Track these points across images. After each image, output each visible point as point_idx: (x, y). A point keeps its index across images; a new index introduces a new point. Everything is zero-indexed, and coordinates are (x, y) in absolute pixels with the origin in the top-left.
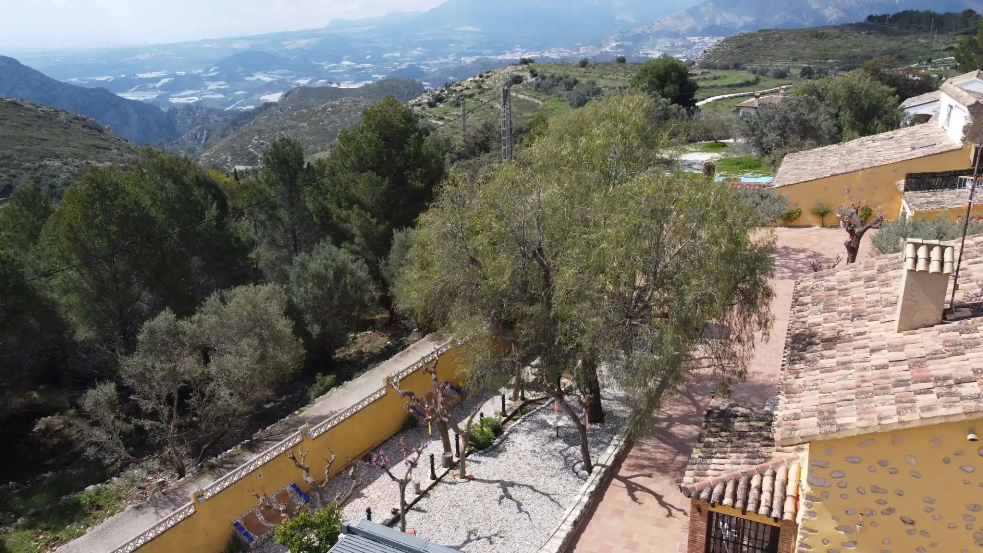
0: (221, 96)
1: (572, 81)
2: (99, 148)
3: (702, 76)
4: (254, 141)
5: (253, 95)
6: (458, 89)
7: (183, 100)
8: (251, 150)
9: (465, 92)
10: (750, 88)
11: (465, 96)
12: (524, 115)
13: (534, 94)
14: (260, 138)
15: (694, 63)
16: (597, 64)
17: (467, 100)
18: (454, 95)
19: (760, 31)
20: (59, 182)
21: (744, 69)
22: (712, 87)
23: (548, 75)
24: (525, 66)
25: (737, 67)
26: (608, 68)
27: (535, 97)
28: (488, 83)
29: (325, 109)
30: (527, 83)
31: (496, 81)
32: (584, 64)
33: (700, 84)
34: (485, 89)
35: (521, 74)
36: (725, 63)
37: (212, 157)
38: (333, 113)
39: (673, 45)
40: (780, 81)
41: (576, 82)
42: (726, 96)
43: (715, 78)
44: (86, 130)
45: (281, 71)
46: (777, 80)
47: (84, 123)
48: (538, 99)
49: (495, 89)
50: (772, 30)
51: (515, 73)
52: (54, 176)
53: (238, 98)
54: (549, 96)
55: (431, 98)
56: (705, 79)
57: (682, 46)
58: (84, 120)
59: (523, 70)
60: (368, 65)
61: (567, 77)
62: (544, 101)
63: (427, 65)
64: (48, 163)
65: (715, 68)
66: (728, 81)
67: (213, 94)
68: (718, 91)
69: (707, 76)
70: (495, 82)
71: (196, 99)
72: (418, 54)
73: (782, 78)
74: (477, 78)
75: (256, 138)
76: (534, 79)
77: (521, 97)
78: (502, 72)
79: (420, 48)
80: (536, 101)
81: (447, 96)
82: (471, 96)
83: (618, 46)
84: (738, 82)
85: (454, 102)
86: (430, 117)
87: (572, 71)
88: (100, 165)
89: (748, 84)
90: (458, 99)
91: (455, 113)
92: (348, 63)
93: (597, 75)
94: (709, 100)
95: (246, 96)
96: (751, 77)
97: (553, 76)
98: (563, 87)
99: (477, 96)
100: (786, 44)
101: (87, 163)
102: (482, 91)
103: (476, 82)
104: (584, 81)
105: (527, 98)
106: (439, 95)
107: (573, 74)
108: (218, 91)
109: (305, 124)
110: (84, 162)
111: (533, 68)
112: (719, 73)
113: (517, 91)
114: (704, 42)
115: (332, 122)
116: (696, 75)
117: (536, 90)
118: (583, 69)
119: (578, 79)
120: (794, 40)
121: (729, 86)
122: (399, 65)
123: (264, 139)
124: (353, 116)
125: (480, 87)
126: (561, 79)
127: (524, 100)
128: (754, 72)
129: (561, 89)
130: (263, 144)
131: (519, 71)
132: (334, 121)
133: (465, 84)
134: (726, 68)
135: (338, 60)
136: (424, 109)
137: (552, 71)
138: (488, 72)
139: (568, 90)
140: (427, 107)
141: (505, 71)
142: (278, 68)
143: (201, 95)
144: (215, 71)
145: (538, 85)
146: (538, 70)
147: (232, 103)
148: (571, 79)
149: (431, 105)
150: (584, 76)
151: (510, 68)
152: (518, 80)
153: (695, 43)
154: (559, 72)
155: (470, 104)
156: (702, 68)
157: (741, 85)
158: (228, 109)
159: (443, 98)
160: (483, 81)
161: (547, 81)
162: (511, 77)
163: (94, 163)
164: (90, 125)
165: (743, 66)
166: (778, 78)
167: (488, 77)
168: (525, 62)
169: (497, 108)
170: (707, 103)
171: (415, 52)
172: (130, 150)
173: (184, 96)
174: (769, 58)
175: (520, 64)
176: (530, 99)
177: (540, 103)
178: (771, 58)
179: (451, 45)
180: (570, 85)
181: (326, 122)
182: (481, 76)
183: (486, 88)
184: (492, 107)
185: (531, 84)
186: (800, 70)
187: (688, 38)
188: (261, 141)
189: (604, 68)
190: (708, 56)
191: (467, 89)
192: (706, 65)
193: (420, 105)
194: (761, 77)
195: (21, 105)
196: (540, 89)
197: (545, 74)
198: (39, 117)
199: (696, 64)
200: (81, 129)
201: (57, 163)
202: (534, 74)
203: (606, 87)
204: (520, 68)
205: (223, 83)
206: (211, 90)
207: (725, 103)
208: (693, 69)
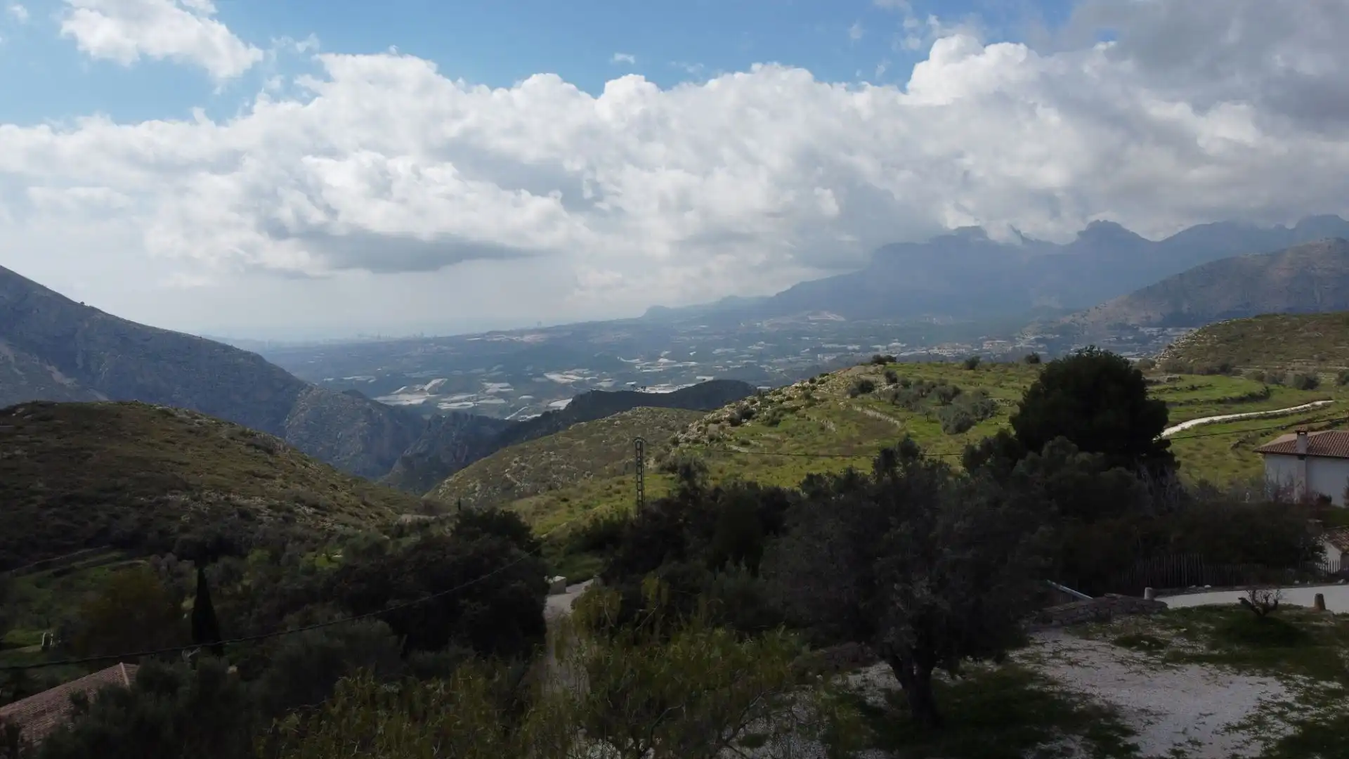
0: (502, 401)
1: (950, 391)
2: (256, 476)
3: (1170, 385)
4: (513, 464)
5: (541, 401)
6: (776, 398)
7: (455, 406)
8: (508, 476)
9: (786, 404)
10: (1258, 406)
11: (786, 410)
12: (865, 444)
13: (890, 409)
14: (522, 460)
15: (1153, 364)
16: (994, 366)
17: (788, 416)
18: (769, 408)
19: (1257, 317)
20: (176, 527)
21: (1238, 373)
22: (1190, 402)
23: (913, 380)
24: (880, 367)
25: (1225, 370)
26: (1011, 371)
27: (890, 415)
28: (822, 390)
29: (612, 422)
30: (881, 393)
31: (835, 389)
32: (972, 364)
33: (1168, 398)
34: (816, 400)
35: (872, 378)
36: (1208, 364)
37: (456, 484)
38: (623, 427)
39: (1119, 339)
40: (1309, 394)
41: (957, 392)
42: (1216, 418)
43: (1193, 388)
44: (251, 450)
45: (580, 371)
46: (1301, 392)
47: (250, 440)
48: (895, 417)
49: (830, 401)
50: (1275, 315)
51: (863, 377)
52: (171, 518)
53: (523, 403)
54: (911, 414)
55: (735, 412)
56: (1175, 389)
57: (1134, 340)
58: (253, 435)
59: (876, 372)
60: (693, 363)
61: (943, 384)
62: (903, 421)
63: (770, 364)
64: (170, 497)
65: (1190, 372)
66: (1218, 394)
67: (492, 399)
68: (1198, 409)
69: (1178, 385)
70: (831, 391)
71: (471, 404)
72: (760, 350)
73: (1312, 388)
74: (807, 383)
75: (517, 459)
76: (891, 387)
77: (870, 413)
78: (844, 375)
79: (762, 343)
80: (891, 420)
81: (759, 410)
82: (793, 410)
83: (1038, 341)
84: (1235, 394)
85: (768, 418)
86: (730, 440)
87: (952, 375)
88: (246, 502)
89: (1252, 398)
90: (774, 414)
91: (767, 435)
92: (666, 360)
93: (991, 382)
94: (1187, 425)
95: (532, 402)
96: (1257, 388)
97: (920, 382)
98: (936, 400)
99: (802, 411)
100: (1303, 335)
101: (227, 499)
102: (811, 403)
103: (804, 388)
104: (969, 390)
105: (878, 415)
106: (747, 407)
107: (953, 380)
108: (499, 395)
109: (583, 442)
110: (222, 498)
111: (891, 370)
112: (1199, 380)
113: (864, 405)
114: (1165, 334)
115: (618, 439)
116: (1158, 383)
117: (894, 404)
118: (971, 372)
119: (960, 387)
120: (1316, 329)
121: (1219, 402)
122: (733, 365)
123: (526, 461)
124: (648, 432)
125: (808, 397)
126: (934, 387)
127: (874, 419)
128: (1260, 378)
129: (932, 404)
130: (524, 468)
131: (871, 374)
132: (623, 439)
133: (787, 392)
134: (1211, 372)
135: (654, 357)
136: (723, 428)
137: (921, 375)
138: (823, 375)
139: (944, 404)
140: (727, 425)
141: (849, 374)
142: (578, 367)
143: (478, 400)
144: (499, 370)
145: (896, 396)
146: (899, 373)
147: (513, 410)
148: (949, 389)
149: (734, 422)
150: (970, 384)
151: (856, 370)
152: (866, 387)
153: (1151, 337)
154: (930, 376)
155: (790, 421)
156: (1167, 371)
157: (1241, 400)
158: (507, 418)
159: (753, 413)
160: (814, 388)
161: (911, 390)
162: (856, 383)
163: (238, 500)
164: (258, 443)
165: (1234, 369)
166: (1304, 389)
167: (822, 382)
168: (879, 361)
169: (830, 430)
170: (1183, 430)
171: (755, 347)
172: (303, 479)
173: (456, 402)
174: (1278, 357)
175: (872, 363)
176: (883, 417)
177: (897, 422)
178: (1282, 356)
179: (804, 338)
180: (949, 396)
181: (613, 438)
182: (812, 381)
183: (818, 398)
184: (823, 428)
185: (885, 394)
186: (1337, 376)
187: (1141, 329)
188: (523, 464)
189: (1005, 372)
190: (1175, 353)
191: (789, 399)
192: (1175, 368)
193: (717, 422)
194: (1272, 387)
195: (172, 415)
196: (897, 402)
197: (910, 379)
198: (191, 432)
199: (1158, 366)
200: (243, 448)
201: (183, 498)
202: (891, 379)
203: (1005, 401)
204: (871, 369)
205: (506, 385)
206: (490, 394)
207: (1214, 430)
208: (1153, 372)
